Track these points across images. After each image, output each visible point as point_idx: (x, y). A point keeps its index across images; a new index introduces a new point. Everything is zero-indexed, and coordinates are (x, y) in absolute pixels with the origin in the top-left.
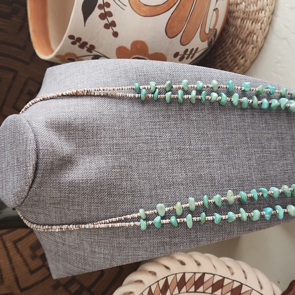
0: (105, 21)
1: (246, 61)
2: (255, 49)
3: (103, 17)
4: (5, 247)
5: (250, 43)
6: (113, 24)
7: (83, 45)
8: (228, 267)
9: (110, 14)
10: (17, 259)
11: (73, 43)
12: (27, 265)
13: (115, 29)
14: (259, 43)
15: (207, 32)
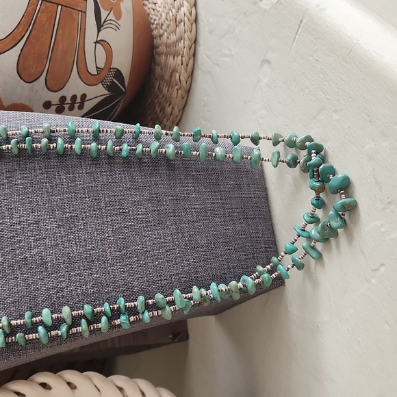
1: (173, 109)
2: (180, 91)
5: (175, 84)
14: (184, 83)
15: (94, 71)
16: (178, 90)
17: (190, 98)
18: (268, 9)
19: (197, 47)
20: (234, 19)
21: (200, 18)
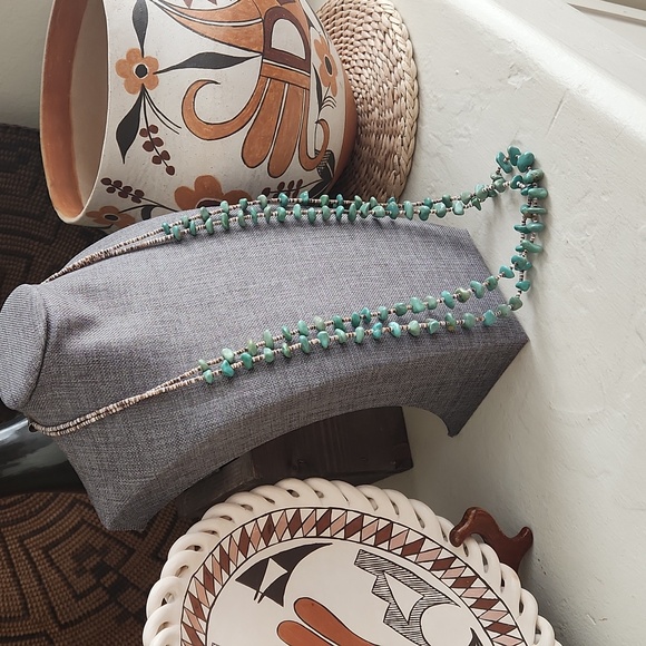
0: (154, 153)
2: (398, 177)
3: (149, 146)
4: (30, 559)
5: (391, 168)
6: (166, 156)
7: (125, 192)
8: (369, 499)
9: (159, 142)
10: (51, 576)
11: (111, 191)
12: (69, 586)
13: (169, 163)
14: (404, 167)
15: (312, 155)
16: (396, 175)
17: (409, 185)
18: (518, 87)
19: (420, 126)
20: (473, 96)
21: (423, 92)
